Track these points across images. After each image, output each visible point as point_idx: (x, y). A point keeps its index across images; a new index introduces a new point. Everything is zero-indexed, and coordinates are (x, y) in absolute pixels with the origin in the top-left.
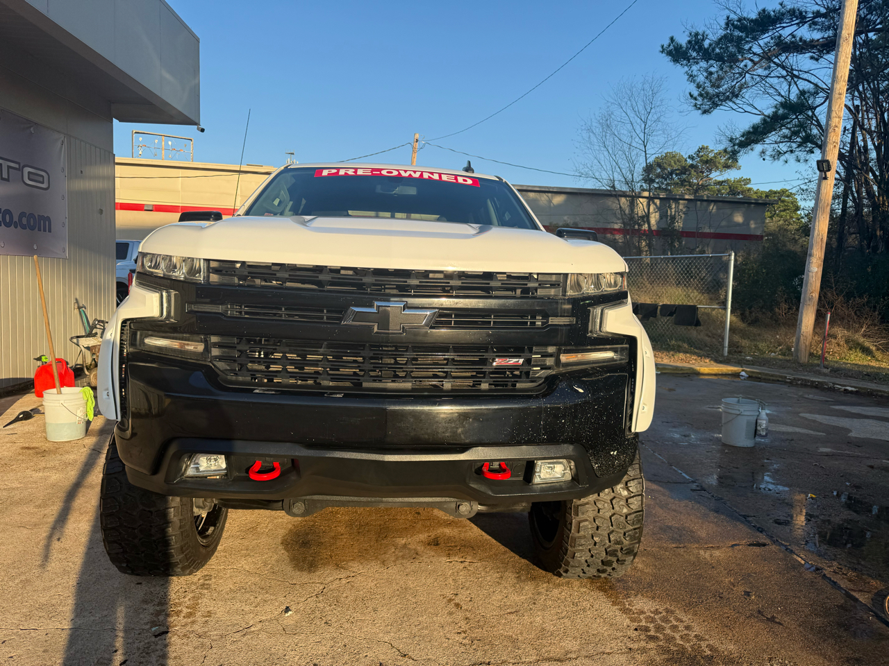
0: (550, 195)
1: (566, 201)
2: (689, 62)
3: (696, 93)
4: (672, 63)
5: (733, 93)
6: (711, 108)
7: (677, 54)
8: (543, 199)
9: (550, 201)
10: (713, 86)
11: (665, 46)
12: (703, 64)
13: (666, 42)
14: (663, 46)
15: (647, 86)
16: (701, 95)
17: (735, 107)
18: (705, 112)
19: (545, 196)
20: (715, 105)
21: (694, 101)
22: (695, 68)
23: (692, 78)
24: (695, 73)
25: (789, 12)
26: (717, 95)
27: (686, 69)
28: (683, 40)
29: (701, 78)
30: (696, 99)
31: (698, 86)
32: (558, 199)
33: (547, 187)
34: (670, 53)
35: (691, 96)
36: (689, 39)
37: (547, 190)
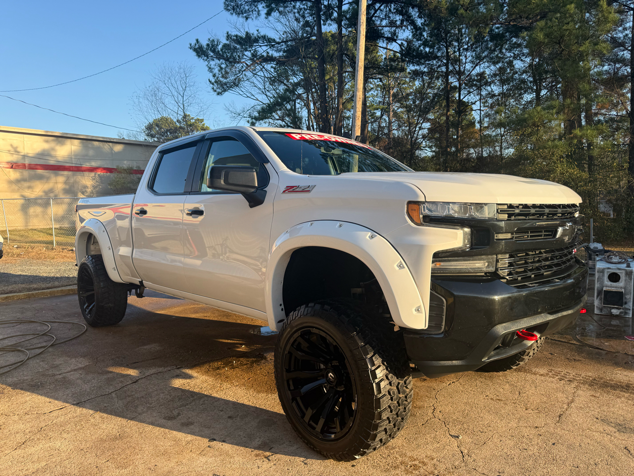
0: (110, 144)
1: (124, 150)
2: (208, 58)
3: (213, 81)
4: (197, 57)
5: (234, 83)
6: (222, 92)
7: (200, 51)
8: (105, 147)
9: (112, 149)
10: (223, 77)
11: (192, 45)
12: (217, 61)
13: (193, 42)
14: (191, 45)
15: (182, 70)
16: (216, 82)
17: (242, 93)
18: (218, 94)
19: (107, 145)
20: (225, 91)
21: (211, 85)
22: (212, 63)
23: (210, 69)
24: (212, 66)
25: (262, 37)
26: (225, 84)
27: (206, 63)
28: (204, 43)
29: (216, 71)
30: (213, 84)
31: (214, 76)
32: (118, 148)
33: (109, 138)
34: (195, 50)
35: (210, 82)
36: (207, 42)
37: (109, 140)
